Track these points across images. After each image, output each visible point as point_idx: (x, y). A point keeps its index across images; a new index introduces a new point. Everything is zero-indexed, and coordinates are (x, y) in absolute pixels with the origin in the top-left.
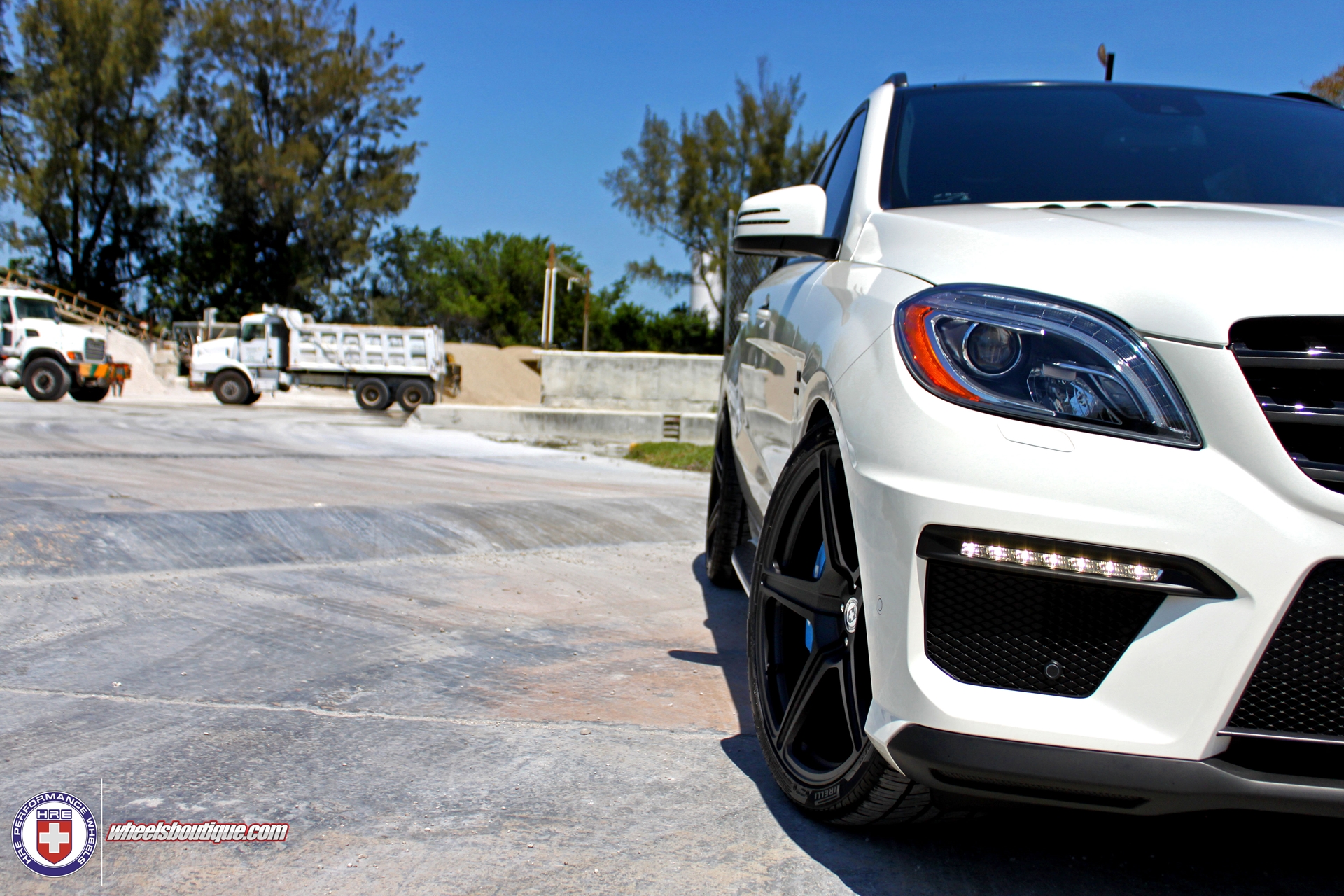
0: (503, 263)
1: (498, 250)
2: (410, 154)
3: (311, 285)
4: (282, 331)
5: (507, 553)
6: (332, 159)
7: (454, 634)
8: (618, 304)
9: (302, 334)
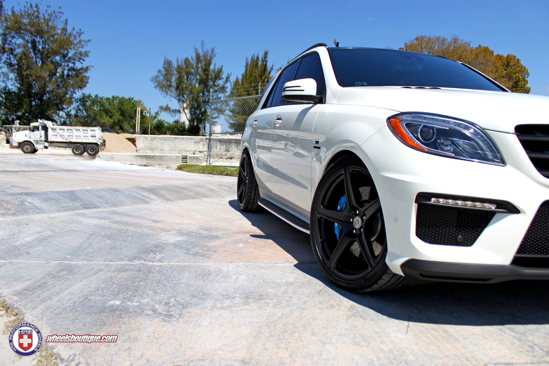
0: (118, 106)
1: (116, 102)
2: (86, 69)
3: (53, 113)
4: (45, 128)
5: (167, 203)
6: (59, 70)
7: (173, 232)
8: (156, 120)
9: (52, 129)
